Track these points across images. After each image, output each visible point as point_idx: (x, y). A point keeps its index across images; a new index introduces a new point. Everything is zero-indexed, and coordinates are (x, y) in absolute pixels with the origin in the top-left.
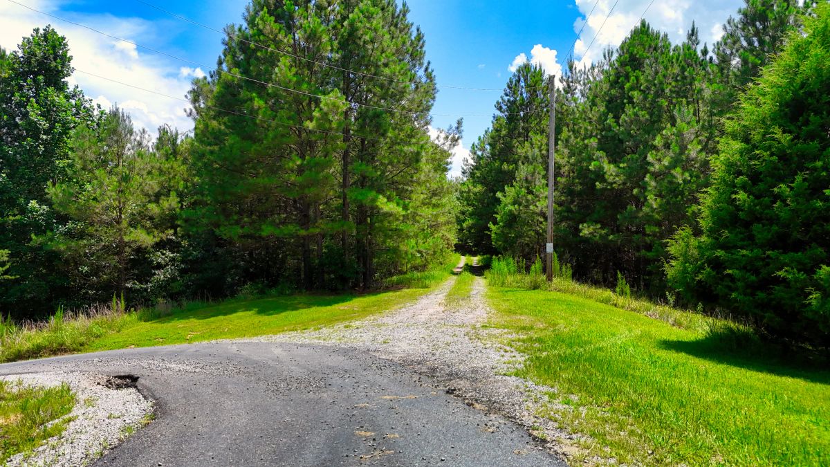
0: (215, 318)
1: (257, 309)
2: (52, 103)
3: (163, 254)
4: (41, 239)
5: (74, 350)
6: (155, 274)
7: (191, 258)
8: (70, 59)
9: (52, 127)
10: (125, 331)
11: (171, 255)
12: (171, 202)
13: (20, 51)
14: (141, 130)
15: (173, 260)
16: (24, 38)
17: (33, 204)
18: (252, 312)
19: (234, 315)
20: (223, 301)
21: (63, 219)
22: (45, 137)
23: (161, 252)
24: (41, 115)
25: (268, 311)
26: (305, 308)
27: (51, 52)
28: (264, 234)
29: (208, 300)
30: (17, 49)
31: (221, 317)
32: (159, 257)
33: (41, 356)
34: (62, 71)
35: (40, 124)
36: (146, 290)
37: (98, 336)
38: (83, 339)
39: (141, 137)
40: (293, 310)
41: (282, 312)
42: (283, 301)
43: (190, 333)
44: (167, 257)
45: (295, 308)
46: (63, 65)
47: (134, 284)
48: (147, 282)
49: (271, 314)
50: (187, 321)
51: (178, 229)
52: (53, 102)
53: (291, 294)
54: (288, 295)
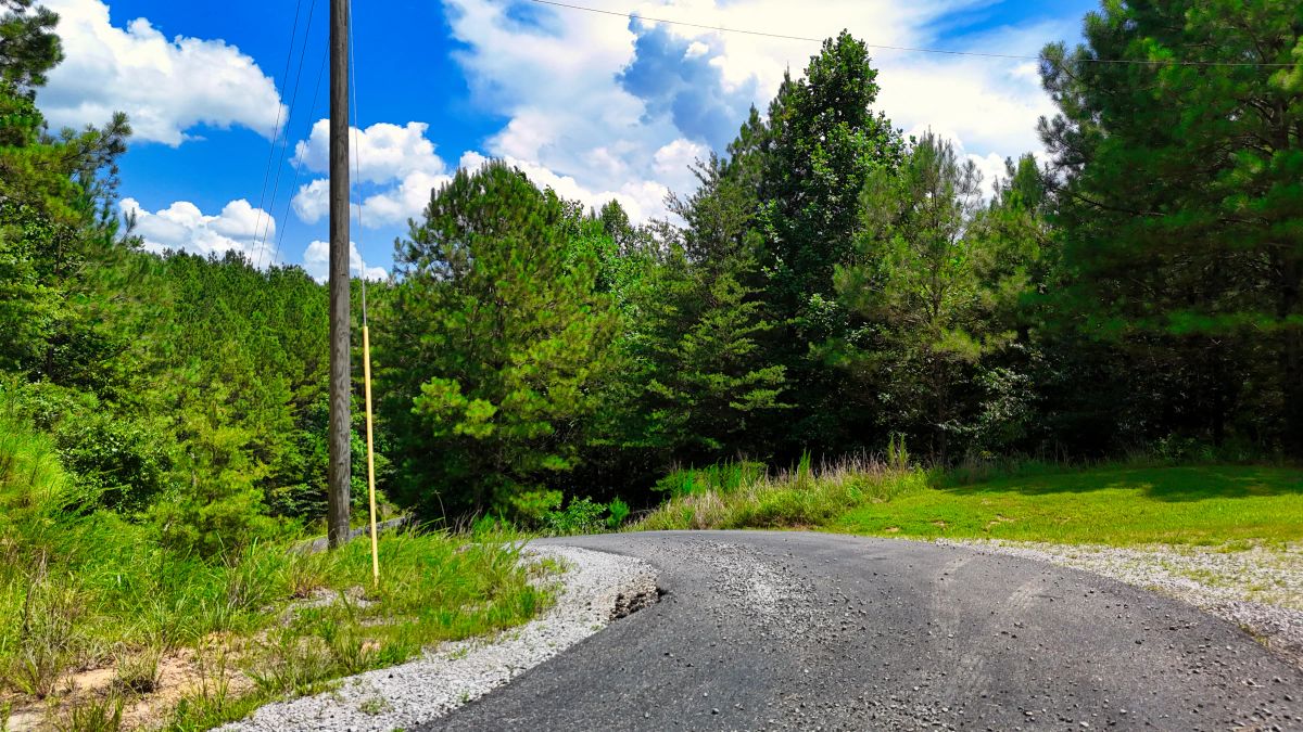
0: (1056, 495)
1: (1149, 486)
2: (845, 145)
3: (1002, 375)
4: (820, 351)
5: (814, 523)
6: (984, 409)
7: (1048, 382)
8: (874, 74)
9: (843, 181)
10: (897, 501)
11: (1014, 377)
12: (1016, 285)
13: (807, 78)
14: (967, 165)
15: (1018, 385)
16: (812, 58)
17: (816, 298)
18: (1136, 490)
19: (1097, 493)
20: (1093, 464)
21: (857, 321)
22: (834, 198)
23: (998, 372)
24: (829, 166)
25: (1172, 491)
26: (1263, 494)
27: (845, 68)
28: (1175, 330)
29: (1061, 459)
30: (804, 76)
31: (1068, 495)
32: (996, 379)
33: (772, 526)
34: (862, 96)
35: (827, 179)
36: (972, 434)
37: (852, 505)
38: (829, 506)
39: (967, 177)
40: (1232, 496)
41: (1204, 497)
42: (1220, 475)
43: (999, 518)
44: (1008, 381)
45: (1241, 492)
46: (861, 85)
47: (951, 424)
48: (974, 420)
49: (1178, 500)
50: (1002, 495)
51: (1030, 331)
52: (846, 143)
53: (1250, 463)
54: (1243, 463)
